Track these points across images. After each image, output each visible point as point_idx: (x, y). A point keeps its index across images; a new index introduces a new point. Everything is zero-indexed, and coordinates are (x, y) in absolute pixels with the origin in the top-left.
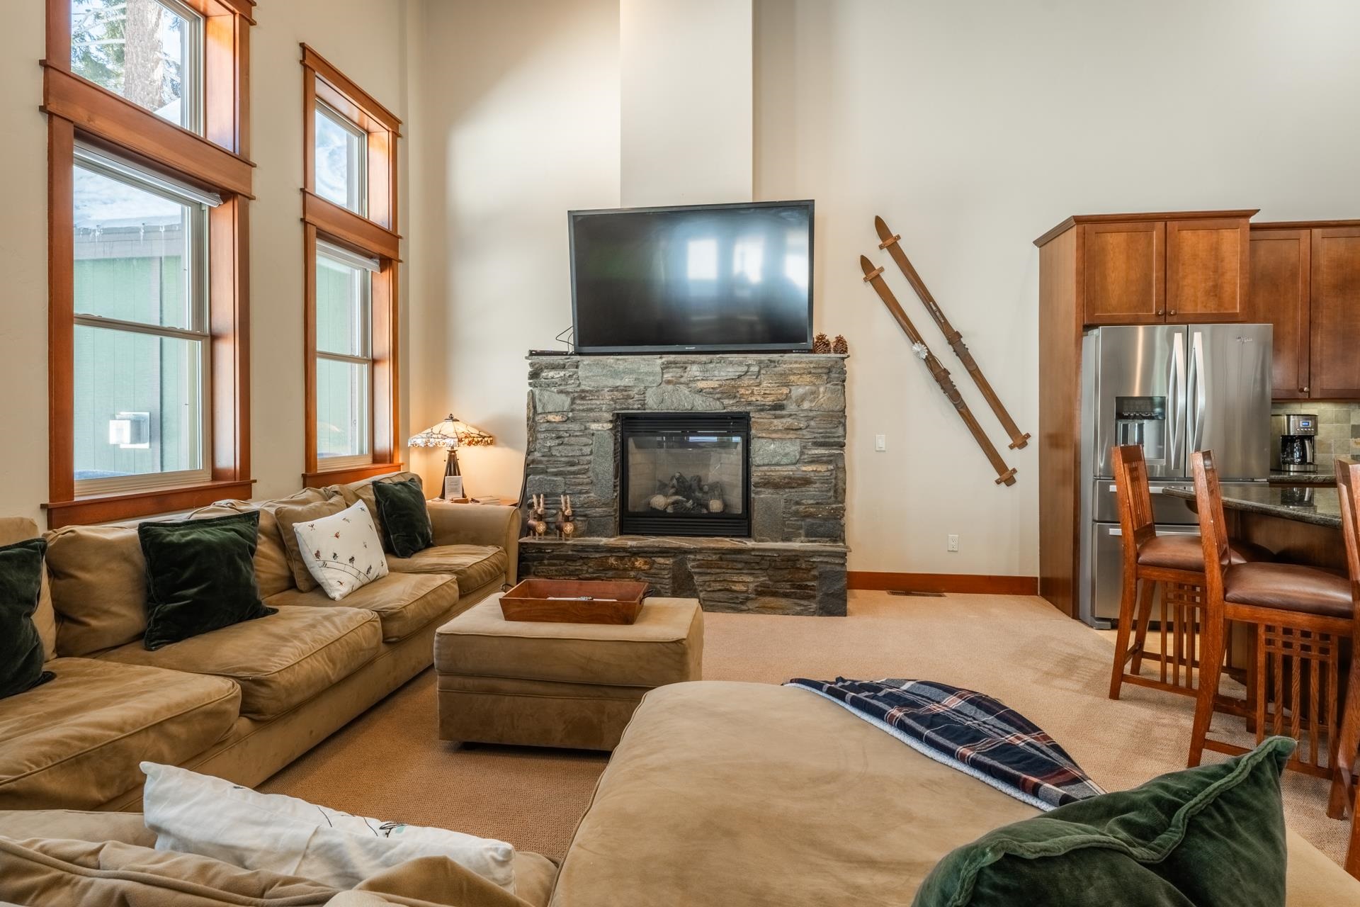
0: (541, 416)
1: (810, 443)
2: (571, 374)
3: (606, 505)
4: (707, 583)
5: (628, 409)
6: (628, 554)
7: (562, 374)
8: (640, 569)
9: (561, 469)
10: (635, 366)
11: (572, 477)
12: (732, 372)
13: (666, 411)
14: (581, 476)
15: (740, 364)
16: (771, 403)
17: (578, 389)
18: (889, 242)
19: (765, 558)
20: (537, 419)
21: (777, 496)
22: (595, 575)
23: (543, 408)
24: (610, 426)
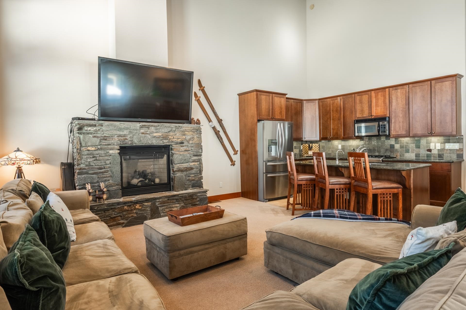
0: (84, 148)
1: (192, 155)
2: (99, 129)
3: (117, 185)
4: (164, 209)
5: (126, 144)
6: (132, 204)
7: (95, 128)
8: (138, 209)
9: (96, 171)
10: (129, 126)
11: (101, 174)
12: (166, 130)
13: (141, 145)
14: (106, 174)
15: (169, 127)
16: (180, 141)
17: (103, 136)
18: (202, 88)
19: (183, 197)
20: (82, 149)
21: (182, 174)
22: (118, 215)
23: (86, 144)
24: (119, 151)
